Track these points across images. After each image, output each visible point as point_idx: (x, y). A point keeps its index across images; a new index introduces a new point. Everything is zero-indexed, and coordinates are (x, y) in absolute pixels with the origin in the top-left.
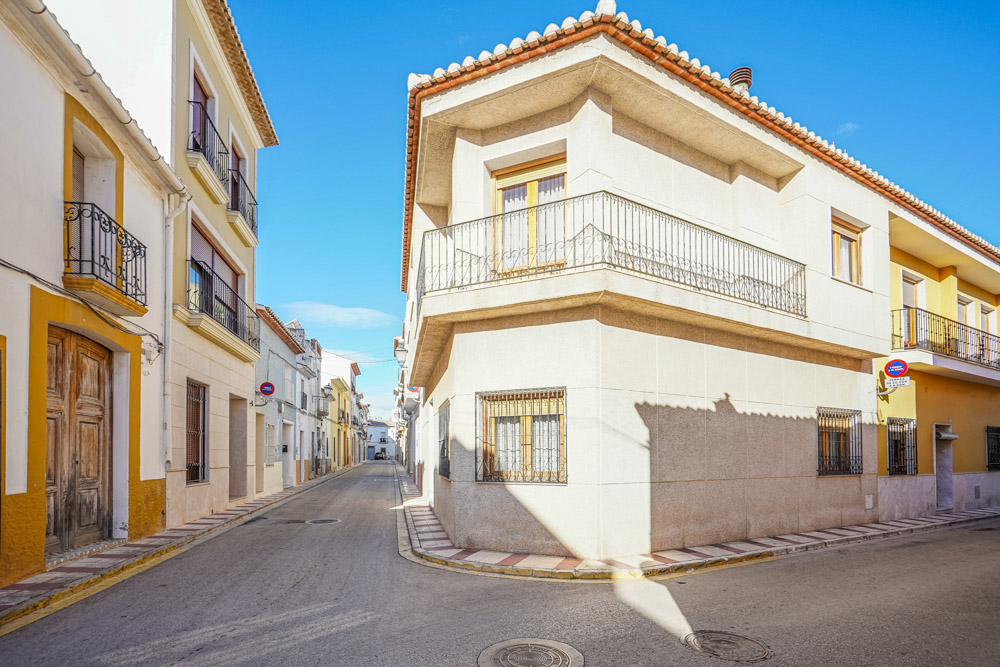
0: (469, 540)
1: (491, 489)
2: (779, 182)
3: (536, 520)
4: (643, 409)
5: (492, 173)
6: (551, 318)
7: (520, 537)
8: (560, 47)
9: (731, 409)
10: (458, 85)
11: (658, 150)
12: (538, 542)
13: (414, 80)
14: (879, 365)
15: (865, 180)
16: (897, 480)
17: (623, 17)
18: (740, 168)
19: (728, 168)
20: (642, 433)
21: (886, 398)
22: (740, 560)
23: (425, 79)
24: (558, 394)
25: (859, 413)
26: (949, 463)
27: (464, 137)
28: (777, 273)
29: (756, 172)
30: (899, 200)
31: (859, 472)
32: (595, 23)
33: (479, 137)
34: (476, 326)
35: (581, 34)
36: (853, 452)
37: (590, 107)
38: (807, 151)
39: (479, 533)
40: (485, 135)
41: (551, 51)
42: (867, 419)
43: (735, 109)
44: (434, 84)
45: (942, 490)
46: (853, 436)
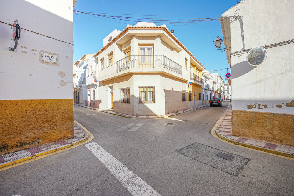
0: (137, 114)
1: (141, 104)
2: (178, 52)
3: (150, 110)
4: (165, 90)
5: (139, 44)
6: (152, 74)
7: (147, 113)
8: (156, 29)
9: (173, 90)
10: (137, 29)
11: (165, 46)
12: (150, 113)
13: (128, 26)
14: (188, 82)
15: (188, 52)
16: (190, 102)
17: (166, 28)
18: (174, 49)
19: (172, 49)
20: (164, 94)
21: (189, 88)
22: (177, 115)
23: (131, 26)
24: (154, 88)
25: (186, 91)
26: (195, 99)
27: (135, 37)
28: (178, 67)
29: (176, 50)
30: (191, 55)
31: (186, 101)
32: (162, 28)
33: (137, 38)
34: (138, 74)
35: (160, 28)
36: (185, 97)
37: (159, 39)
38: (182, 48)
39: (139, 113)
40: (139, 38)
41: (155, 29)
42: (187, 92)
43: (176, 41)
44: (132, 28)
45: (194, 103)
46: (185, 94)
